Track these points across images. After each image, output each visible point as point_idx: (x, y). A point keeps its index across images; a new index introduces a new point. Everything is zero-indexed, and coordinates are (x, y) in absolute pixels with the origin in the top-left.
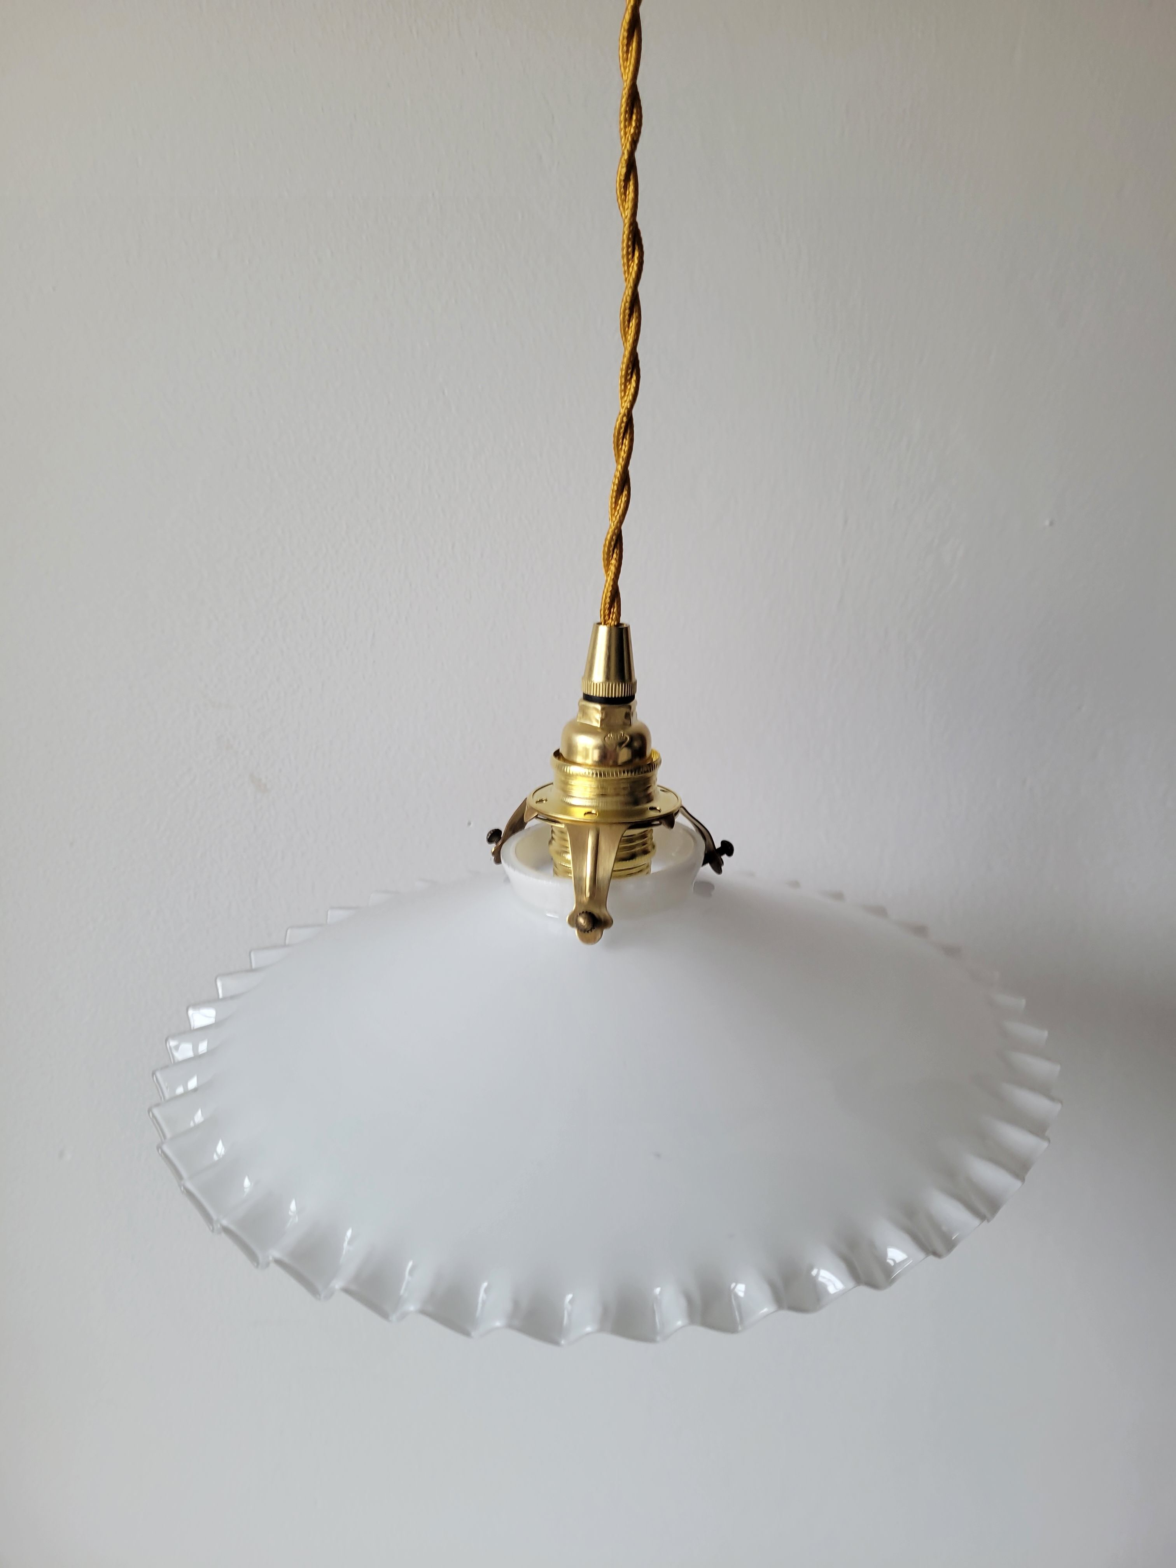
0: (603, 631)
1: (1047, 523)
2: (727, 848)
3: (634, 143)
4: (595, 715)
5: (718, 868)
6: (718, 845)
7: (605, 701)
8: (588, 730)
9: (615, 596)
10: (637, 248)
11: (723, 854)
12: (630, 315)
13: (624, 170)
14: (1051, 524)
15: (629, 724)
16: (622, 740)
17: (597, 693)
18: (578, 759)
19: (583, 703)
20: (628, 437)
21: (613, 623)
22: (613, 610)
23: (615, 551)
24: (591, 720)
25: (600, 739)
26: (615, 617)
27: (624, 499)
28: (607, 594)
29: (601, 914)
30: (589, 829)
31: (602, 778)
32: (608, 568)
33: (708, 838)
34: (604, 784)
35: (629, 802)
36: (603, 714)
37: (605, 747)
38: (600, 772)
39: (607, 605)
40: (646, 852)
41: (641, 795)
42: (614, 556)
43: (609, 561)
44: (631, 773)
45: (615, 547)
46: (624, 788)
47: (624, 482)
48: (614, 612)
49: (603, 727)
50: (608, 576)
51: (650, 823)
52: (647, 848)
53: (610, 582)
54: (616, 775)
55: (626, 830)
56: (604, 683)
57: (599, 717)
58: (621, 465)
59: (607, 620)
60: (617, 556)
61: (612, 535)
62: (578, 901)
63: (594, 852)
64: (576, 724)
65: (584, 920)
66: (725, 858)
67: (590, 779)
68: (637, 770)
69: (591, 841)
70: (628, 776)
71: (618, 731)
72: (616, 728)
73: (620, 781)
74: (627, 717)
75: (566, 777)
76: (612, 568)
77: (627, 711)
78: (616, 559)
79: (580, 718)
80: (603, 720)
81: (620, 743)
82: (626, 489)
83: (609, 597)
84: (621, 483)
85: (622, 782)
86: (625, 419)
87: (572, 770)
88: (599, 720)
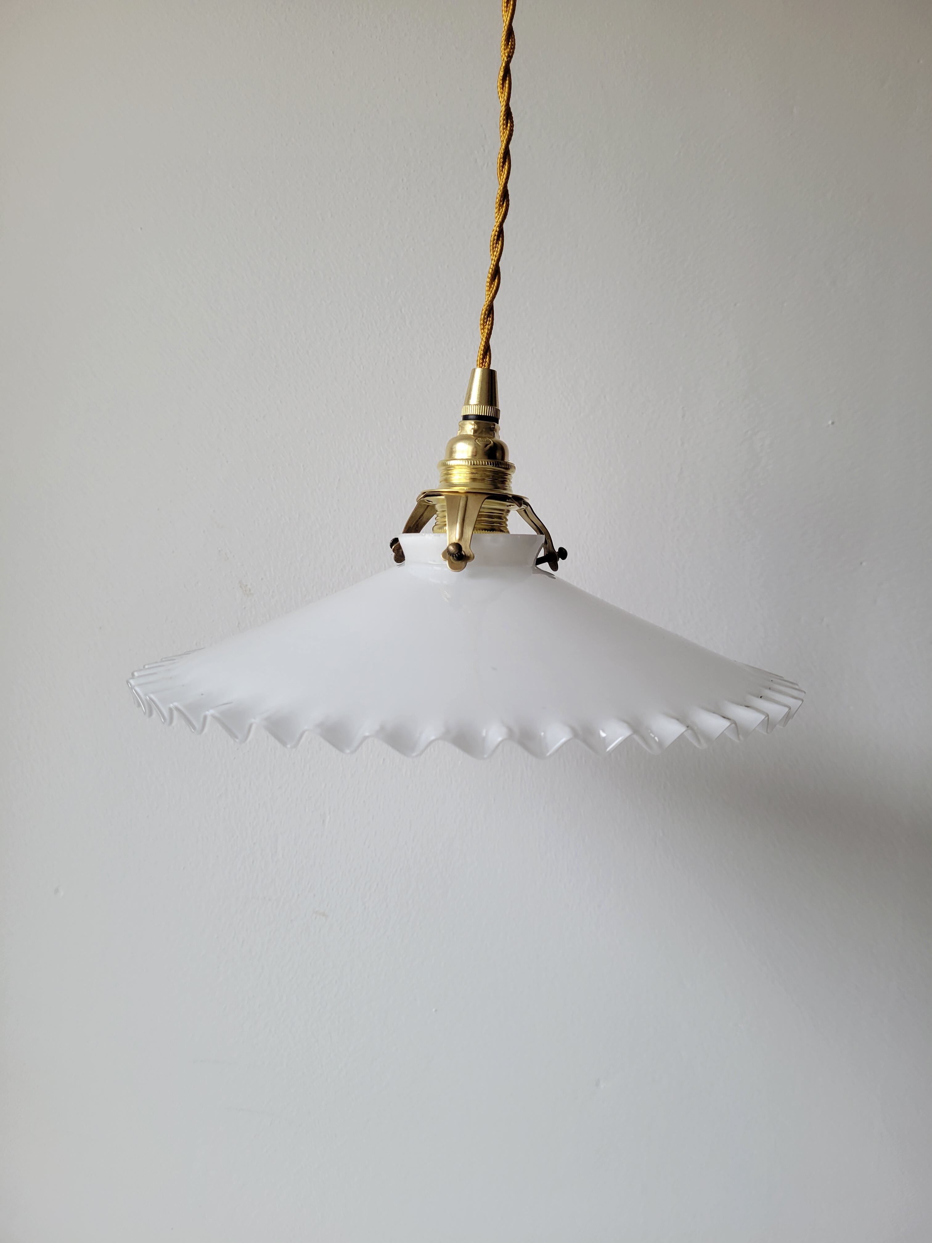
0: (479, 372)
2: (563, 553)
3: (510, 57)
4: (470, 427)
5: (555, 567)
6: (557, 550)
7: (478, 418)
8: (465, 438)
9: (487, 351)
10: (509, 121)
11: (560, 557)
12: (504, 163)
13: (502, 74)
15: (493, 435)
16: (488, 443)
17: (472, 414)
18: (457, 455)
19: (461, 422)
20: (500, 242)
21: (485, 368)
22: (486, 360)
23: (488, 319)
24: (466, 432)
25: (472, 442)
26: (486, 364)
27: (496, 284)
28: (482, 348)
29: (466, 550)
30: (461, 496)
31: (472, 466)
32: (483, 330)
33: (549, 541)
34: (474, 471)
35: (491, 487)
36: (476, 427)
37: (476, 447)
38: (471, 462)
39: (482, 357)
40: (501, 531)
41: (499, 485)
42: (488, 323)
43: (484, 326)
44: (493, 465)
45: (488, 316)
46: (488, 476)
47: (496, 273)
48: (486, 361)
49: (475, 434)
50: (483, 336)
51: (504, 498)
52: (502, 529)
53: (485, 340)
54: (482, 465)
55: (487, 498)
56: (477, 406)
57: (472, 429)
58: (495, 261)
59: (481, 365)
60: (489, 322)
61: (487, 307)
62: (449, 541)
63: (463, 509)
64: (456, 436)
65: (453, 547)
66: (560, 562)
67: (464, 467)
68: (497, 465)
69: (462, 504)
70: (491, 467)
71: (485, 438)
72: (484, 435)
73: (485, 470)
74: (492, 430)
75: (447, 470)
76: (486, 331)
77: (492, 426)
78: (489, 325)
79: (459, 432)
80: (475, 431)
81: (486, 445)
82: (497, 278)
83: (483, 350)
84: (493, 273)
85: (486, 471)
86: (498, 230)
87: (451, 463)
88: (473, 430)
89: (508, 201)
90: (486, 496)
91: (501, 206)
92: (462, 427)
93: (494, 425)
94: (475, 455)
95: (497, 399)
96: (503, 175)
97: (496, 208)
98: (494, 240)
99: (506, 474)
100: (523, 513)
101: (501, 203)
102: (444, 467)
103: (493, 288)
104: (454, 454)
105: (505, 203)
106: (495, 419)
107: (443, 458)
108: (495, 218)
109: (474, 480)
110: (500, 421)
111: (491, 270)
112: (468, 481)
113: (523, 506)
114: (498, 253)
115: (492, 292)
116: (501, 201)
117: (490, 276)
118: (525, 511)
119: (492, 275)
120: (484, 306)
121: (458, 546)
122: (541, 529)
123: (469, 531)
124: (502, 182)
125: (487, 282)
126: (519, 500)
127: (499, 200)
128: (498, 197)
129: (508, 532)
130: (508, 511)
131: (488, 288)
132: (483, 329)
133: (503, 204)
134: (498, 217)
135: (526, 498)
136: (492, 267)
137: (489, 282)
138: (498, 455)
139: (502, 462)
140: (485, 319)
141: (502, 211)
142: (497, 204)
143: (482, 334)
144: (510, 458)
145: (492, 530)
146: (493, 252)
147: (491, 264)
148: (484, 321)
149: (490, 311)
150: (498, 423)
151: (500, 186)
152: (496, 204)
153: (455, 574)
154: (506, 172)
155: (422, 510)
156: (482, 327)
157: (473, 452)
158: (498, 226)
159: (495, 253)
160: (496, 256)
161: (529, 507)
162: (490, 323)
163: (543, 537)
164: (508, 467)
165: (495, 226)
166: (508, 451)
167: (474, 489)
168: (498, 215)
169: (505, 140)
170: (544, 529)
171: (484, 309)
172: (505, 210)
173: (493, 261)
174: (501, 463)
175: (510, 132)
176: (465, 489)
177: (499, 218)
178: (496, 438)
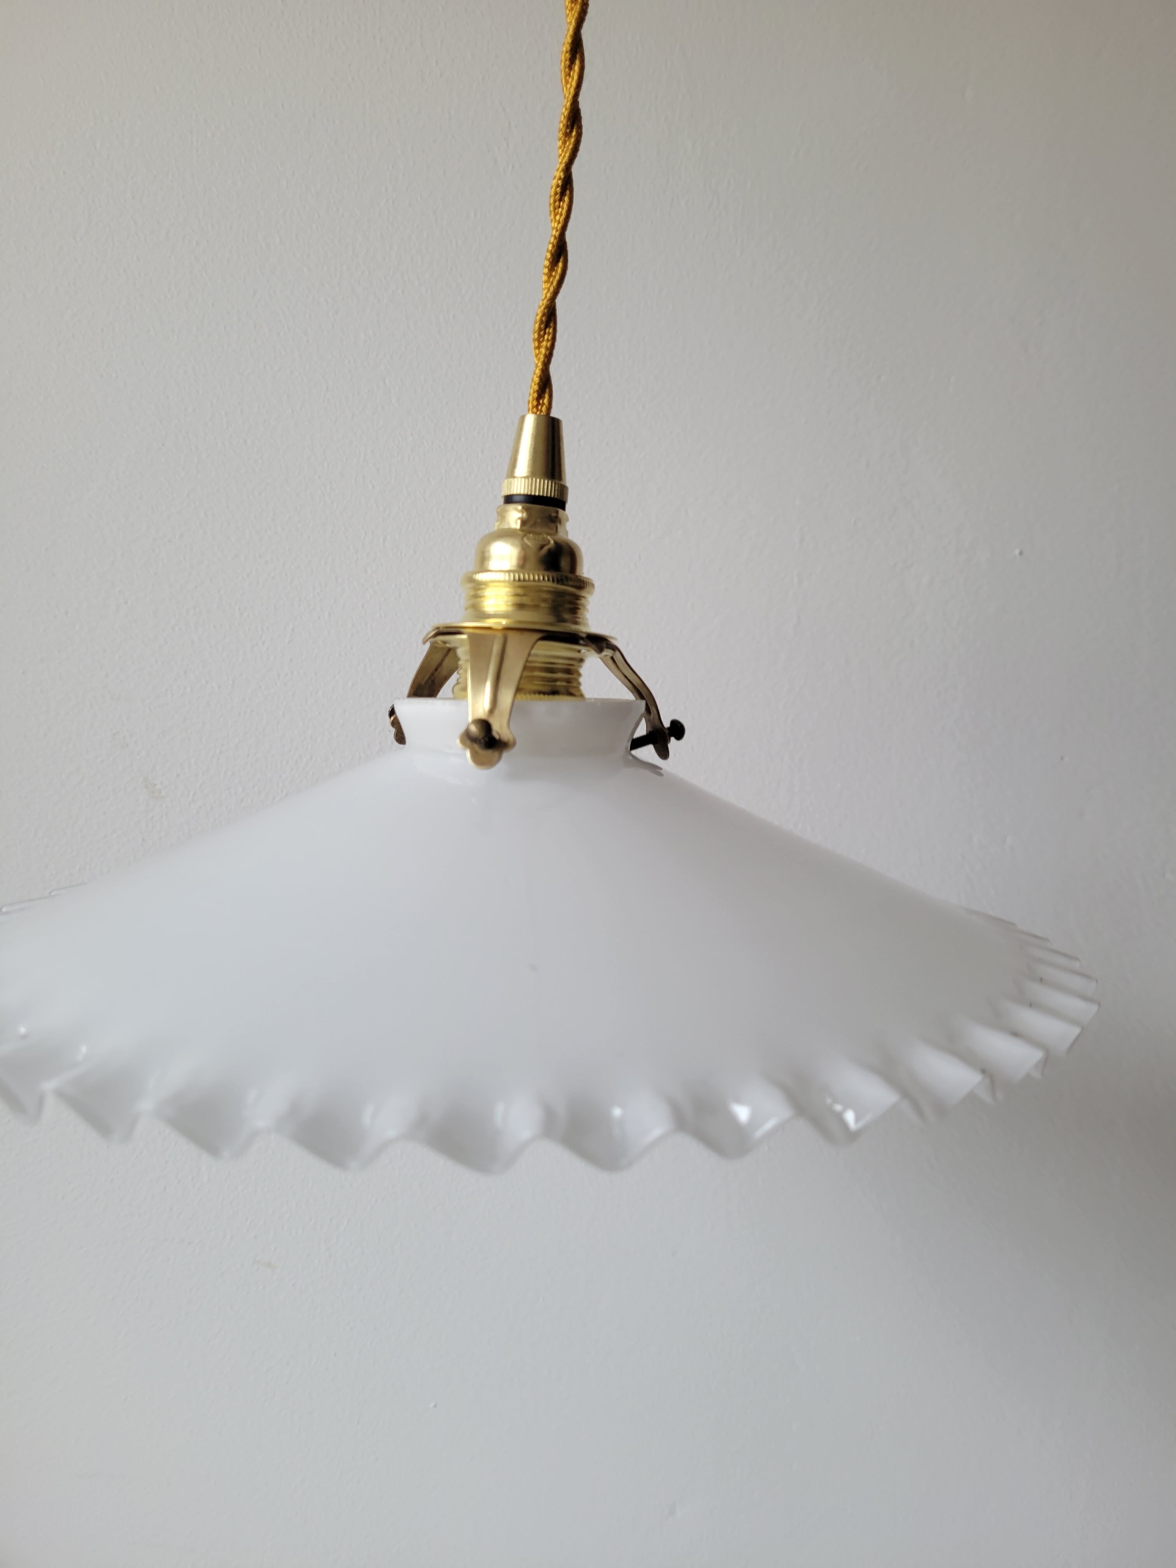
0: (530, 421)
1: (1017, 552)
2: (677, 730)
4: (515, 516)
5: (664, 753)
6: (667, 724)
7: (530, 500)
8: (506, 534)
9: (545, 384)
11: (672, 736)
12: (572, 60)
14: (1021, 553)
15: (555, 529)
16: (546, 543)
17: (518, 493)
18: (492, 565)
19: (501, 506)
20: (566, 199)
21: (542, 414)
22: (543, 401)
23: (547, 331)
24: (508, 523)
25: (517, 542)
26: (544, 409)
27: (559, 270)
28: (537, 380)
29: (499, 729)
30: (495, 636)
31: (517, 584)
32: (539, 350)
33: (653, 709)
34: (520, 591)
35: (551, 619)
36: (525, 515)
37: (524, 548)
38: (514, 577)
39: (536, 395)
40: (571, 694)
41: (566, 616)
42: (546, 337)
43: (540, 342)
44: (553, 581)
45: (547, 326)
46: (544, 600)
47: (560, 252)
48: (543, 404)
49: (523, 528)
50: (539, 360)
51: (572, 638)
52: (572, 691)
53: (541, 367)
54: (534, 580)
55: (543, 639)
56: (527, 480)
57: (519, 518)
58: (557, 230)
59: (535, 410)
60: (549, 336)
61: (545, 309)
62: (473, 714)
63: (498, 659)
64: (491, 531)
65: (476, 727)
66: (673, 743)
67: (503, 584)
68: (560, 581)
69: (496, 648)
70: (550, 584)
71: (540, 534)
72: (538, 529)
73: (539, 590)
74: (554, 521)
75: (477, 589)
76: (543, 350)
77: (554, 515)
78: (548, 340)
79: (497, 524)
80: (524, 523)
81: (542, 547)
82: (561, 260)
83: (538, 384)
84: (556, 251)
85: (542, 591)
86: (562, 177)
87: (480, 577)
88: (519, 522)
89: (580, 127)
90: (539, 635)
91: (567, 135)
92: (502, 516)
93: (557, 512)
94: (523, 563)
95: (562, 468)
96: (571, 82)
97: (560, 139)
98: (556, 194)
99: (578, 597)
100: (610, 662)
101: (568, 131)
102: (470, 585)
103: (555, 277)
104: (486, 563)
105: (574, 130)
106: (560, 503)
107: (471, 569)
108: (558, 157)
109: (520, 606)
110: (567, 506)
111: (550, 247)
112: (510, 609)
113: (608, 653)
114: (563, 216)
115: (552, 283)
116: (567, 127)
117: (549, 256)
118: (612, 658)
119: (552, 255)
120: (540, 307)
121: (485, 725)
122: (641, 691)
123: (507, 697)
124: (570, 93)
125: (545, 267)
126: (599, 642)
127: (564, 126)
128: (562, 119)
129: (582, 696)
130: (581, 660)
131: (545, 278)
132: (539, 347)
133: (571, 131)
134: (563, 154)
135: (611, 637)
136: (552, 241)
137: (548, 267)
138: (564, 563)
139: (570, 575)
140: (542, 330)
141: (569, 145)
142: (561, 133)
143: (537, 355)
144: (587, 569)
145: (554, 692)
146: (555, 215)
147: (552, 236)
148: (539, 335)
149: (550, 317)
150: (564, 508)
151: (566, 100)
152: (559, 132)
153: (482, 775)
154: (576, 77)
155: (438, 657)
156: (537, 345)
157: (519, 559)
158: (563, 170)
159: (558, 217)
160: (559, 222)
161: (617, 653)
162: (549, 338)
163: (643, 703)
164: (582, 584)
165: (557, 170)
166: (581, 557)
167: (520, 622)
168: (563, 151)
169: (573, 21)
170: (645, 690)
171: (539, 312)
172: (574, 142)
173: (554, 231)
174: (566, 577)
175: (582, 6)
176: (504, 622)
177: (564, 156)
178: (561, 535)
